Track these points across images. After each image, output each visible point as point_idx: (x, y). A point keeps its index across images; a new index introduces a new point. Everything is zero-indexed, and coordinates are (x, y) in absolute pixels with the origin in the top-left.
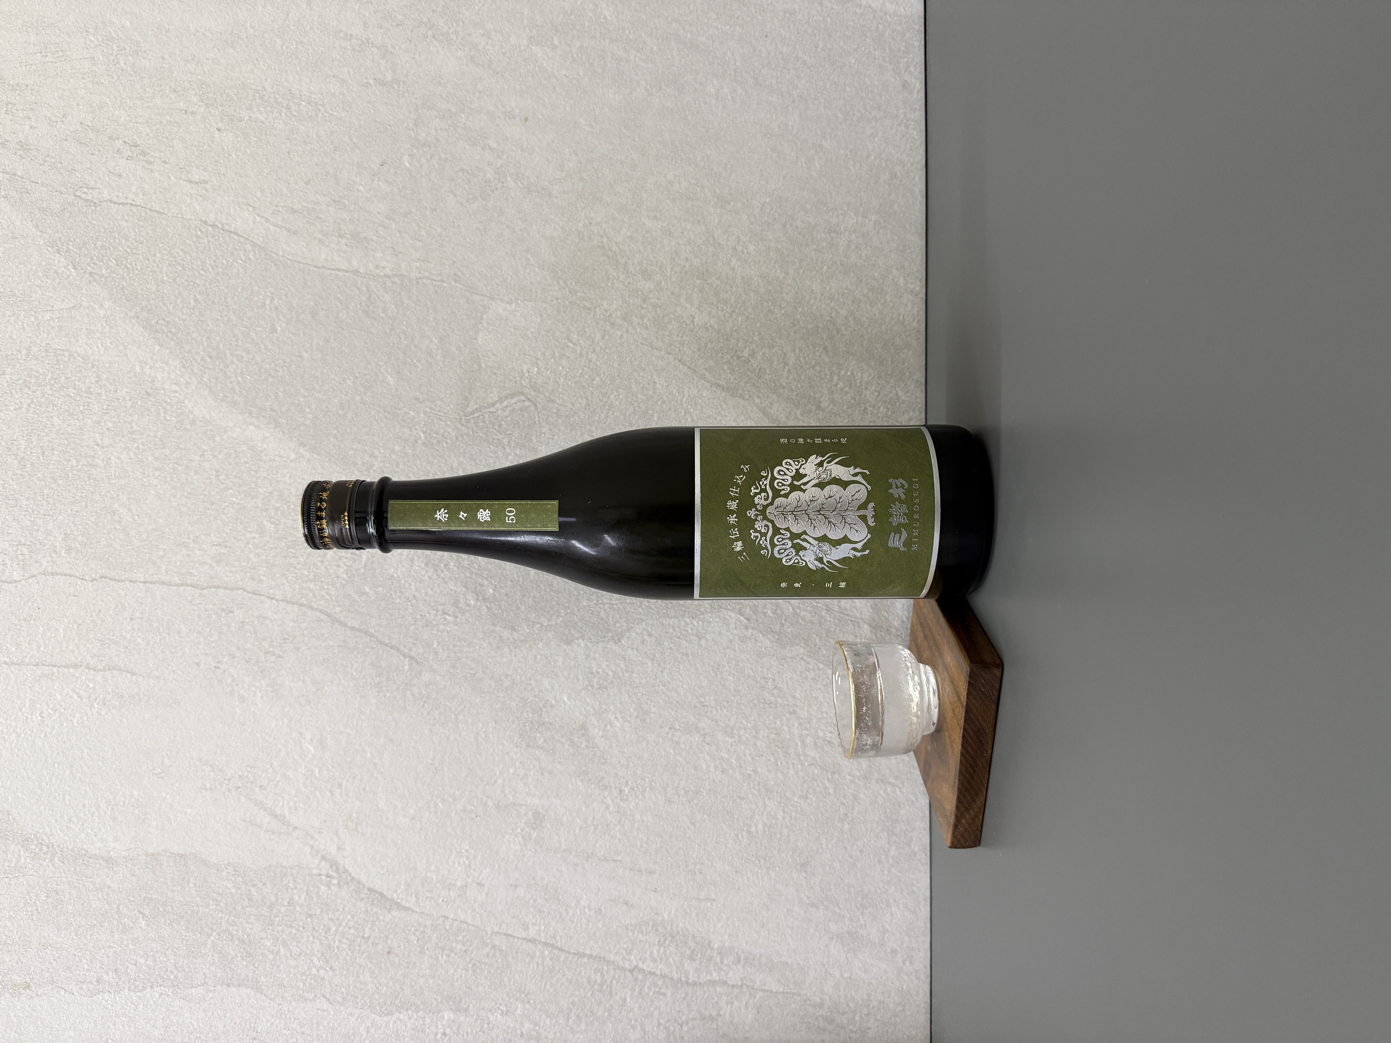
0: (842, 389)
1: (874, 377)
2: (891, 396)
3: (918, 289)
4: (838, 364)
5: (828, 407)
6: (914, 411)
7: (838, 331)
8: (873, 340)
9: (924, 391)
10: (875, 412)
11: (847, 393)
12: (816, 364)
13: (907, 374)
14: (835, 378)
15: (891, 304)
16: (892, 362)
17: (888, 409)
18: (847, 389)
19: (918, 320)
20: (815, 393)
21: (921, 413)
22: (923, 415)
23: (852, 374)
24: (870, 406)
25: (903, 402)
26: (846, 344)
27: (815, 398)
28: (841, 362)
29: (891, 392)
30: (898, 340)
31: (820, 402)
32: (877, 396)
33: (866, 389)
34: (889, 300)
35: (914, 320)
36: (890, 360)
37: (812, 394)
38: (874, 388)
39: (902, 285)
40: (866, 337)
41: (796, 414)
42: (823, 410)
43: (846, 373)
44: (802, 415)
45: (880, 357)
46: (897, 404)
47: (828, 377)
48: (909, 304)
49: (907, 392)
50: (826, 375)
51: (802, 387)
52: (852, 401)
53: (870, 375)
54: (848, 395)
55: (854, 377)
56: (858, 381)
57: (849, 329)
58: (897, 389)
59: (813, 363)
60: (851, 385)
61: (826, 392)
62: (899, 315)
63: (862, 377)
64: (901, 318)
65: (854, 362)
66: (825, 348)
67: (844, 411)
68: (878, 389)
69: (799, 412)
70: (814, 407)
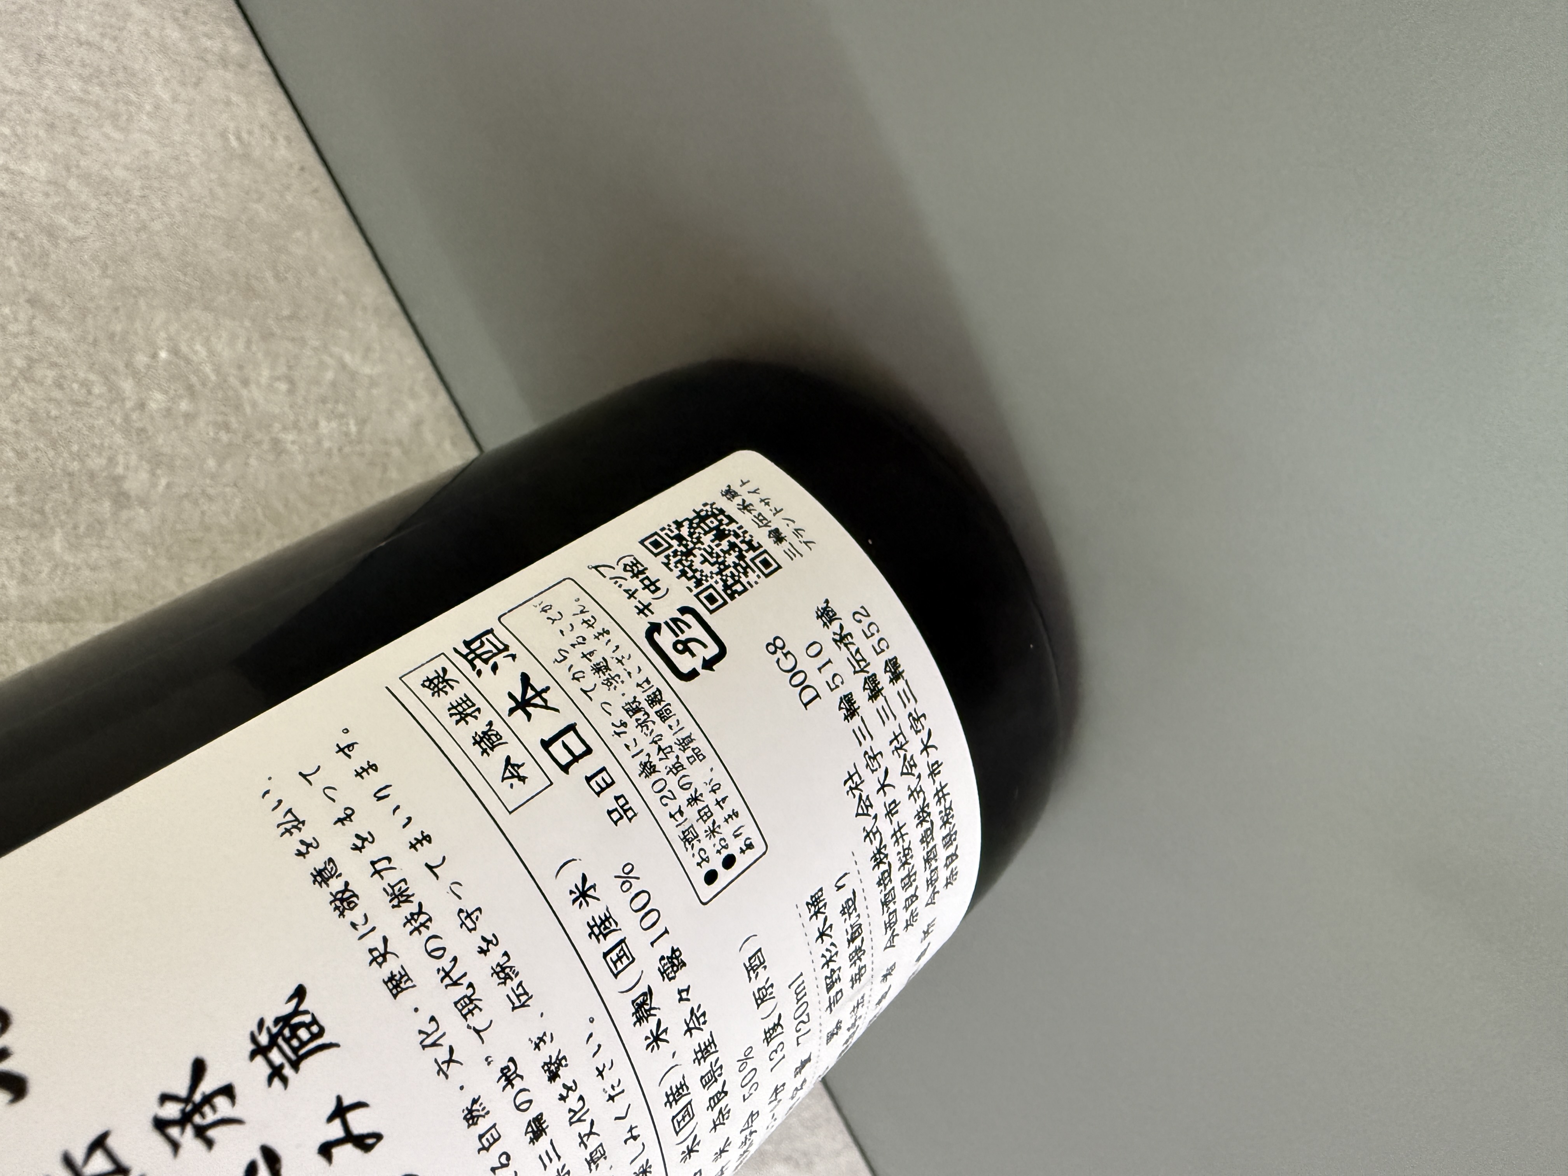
0: (168, 412)
1: (249, 342)
2: (330, 375)
3: (236, 49)
4: (112, 336)
5: (154, 485)
6: (413, 395)
7: (51, 232)
8: (183, 231)
9: (409, 331)
10: (310, 441)
11: (189, 417)
12: (31, 362)
13: (341, 298)
14: (127, 386)
15: (181, 109)
16: (277, 276)
17: (342, 416)
18: (184, 405)
19: (288, 138)
20: (80, 457)
21: (434, 395)
22: (443, 398)
23: (175, 351)
24: (285, 429)
25: (373, 383)
26: (105, 268)
27: (92, 476)
28: (118, 328)
29: (322, 366)
30: (259, 208)
31: (117, 480)
32: (291, 391)
33: (245, 383)
34: (166, 96)
35: (274, 139)
36: (268, 275)
37: (75, 466)
38: (266, 373)
39: (183, 45)
40: (157, 226)
41: (50, 554)
42: (144, 502)
43: (154, 356)
44: (74, 546)
45: (234, 274)
46: (360, 393)
47: (96, 390)
48: (235, 98)
49: (368, 350)
50: (86, 385)
51: (21, 455)
52: (224, 437)
53: (233, 338)
54: (201, 423)
55: (188, 361)
56: (208, 369)
57: (87, 216)
58: (336, 350)
59: (19, 362)
60: (190, 388)
61: (119, 439)
62: (223, 135)
63: (211, 353)
64: (234, 143)
65: (161, 316)
66: (34, 301)
67: (213, 477)
68: (282, 370)
69: (57, 543)
70: (107, 505)
